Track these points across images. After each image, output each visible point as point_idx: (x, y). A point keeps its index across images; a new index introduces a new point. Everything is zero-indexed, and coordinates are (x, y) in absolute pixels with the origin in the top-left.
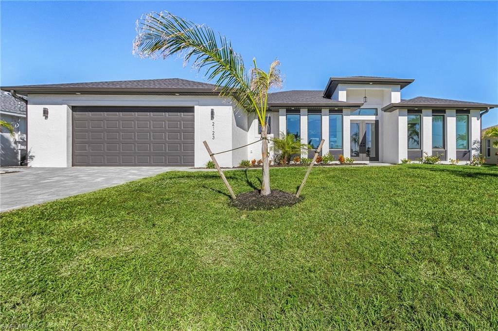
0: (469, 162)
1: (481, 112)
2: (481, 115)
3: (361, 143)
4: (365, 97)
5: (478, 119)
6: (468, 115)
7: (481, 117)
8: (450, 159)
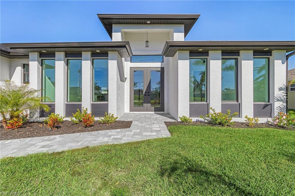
0: (270, 119)
1: (287, 54)
2: (287, 57)
3: (146, 93)
4: (147, 42)
5: (283, 63)
6: (269, 58)
7: (287, 59)
8: (246, 117)
